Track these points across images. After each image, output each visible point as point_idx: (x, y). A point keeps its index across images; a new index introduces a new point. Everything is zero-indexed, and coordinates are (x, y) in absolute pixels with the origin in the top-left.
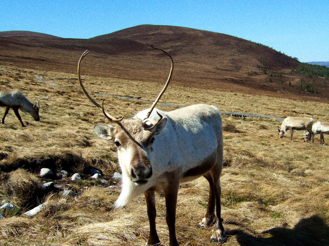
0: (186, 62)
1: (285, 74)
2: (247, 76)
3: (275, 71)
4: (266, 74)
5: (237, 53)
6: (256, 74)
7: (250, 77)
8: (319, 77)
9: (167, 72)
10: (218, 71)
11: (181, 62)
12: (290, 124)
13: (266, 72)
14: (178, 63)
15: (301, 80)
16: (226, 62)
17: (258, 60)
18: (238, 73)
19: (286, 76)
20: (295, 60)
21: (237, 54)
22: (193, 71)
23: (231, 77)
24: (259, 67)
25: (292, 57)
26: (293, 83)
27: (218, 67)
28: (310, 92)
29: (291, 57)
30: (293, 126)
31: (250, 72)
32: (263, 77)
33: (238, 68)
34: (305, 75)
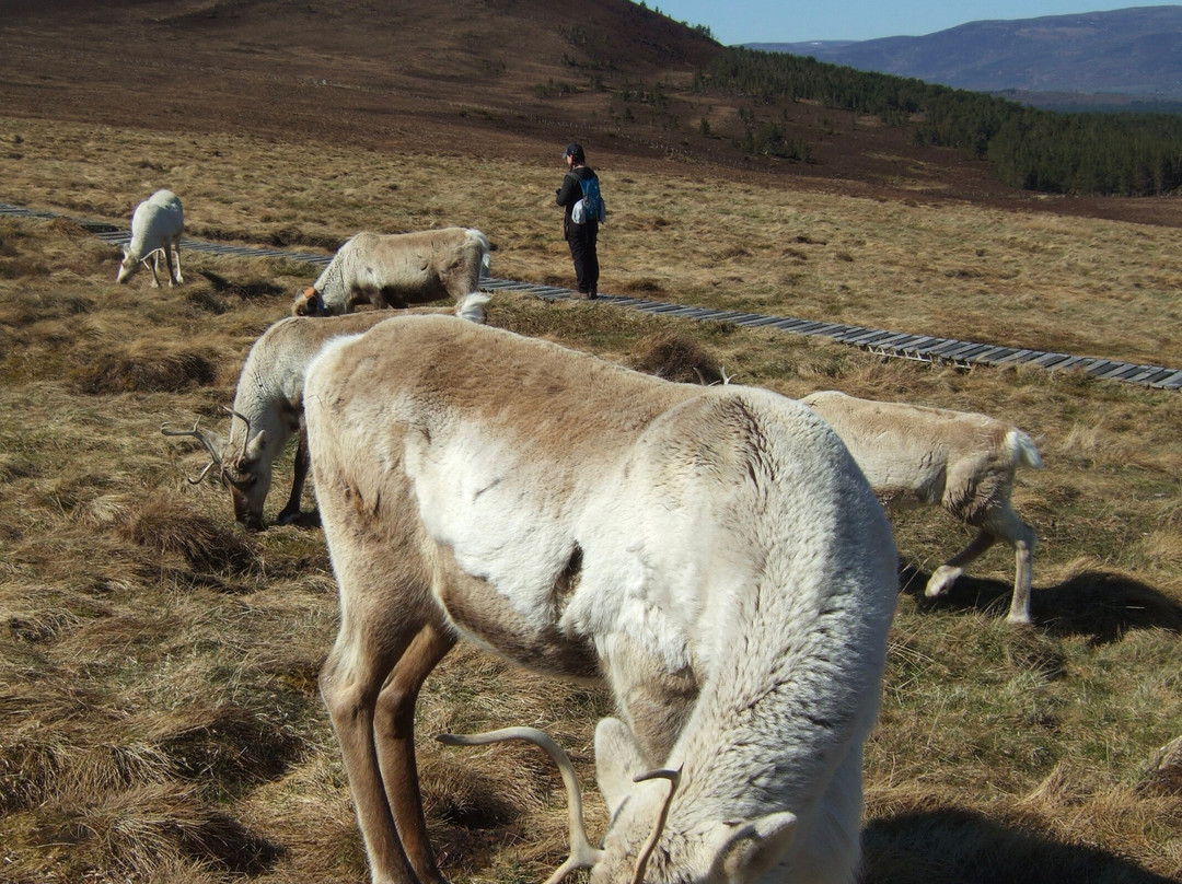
0: (287, 50)
1: (674, 89)
2: (537, 101)
3: (633, 80)
4: (603, 89)
5: (481, 10)
6: (568, 90)
7: (545, 102)
8: (801, 100)
9: (219, 90)
10: (421, 83)
11: (267, 51)
12: (370, 270)
13: (604, 83)
14: (254, 52)
15: (742, 113)
16: (445, 44)
17: (566, 37)
18: (497, 90)
19: (677, 96)
20: (701, 36)
21: (482, 16)
22: (324, 82)
23: (476, 106)
24: (573, 64)
25: (690, 26)
26: (714, 124)
27: (415, 65)
28: (783, 156)
29: (684, 24)
30: (384, 282)
31: (546, 85)
32: (597, 103)
33: (495, 71)
34: (749, 94)
